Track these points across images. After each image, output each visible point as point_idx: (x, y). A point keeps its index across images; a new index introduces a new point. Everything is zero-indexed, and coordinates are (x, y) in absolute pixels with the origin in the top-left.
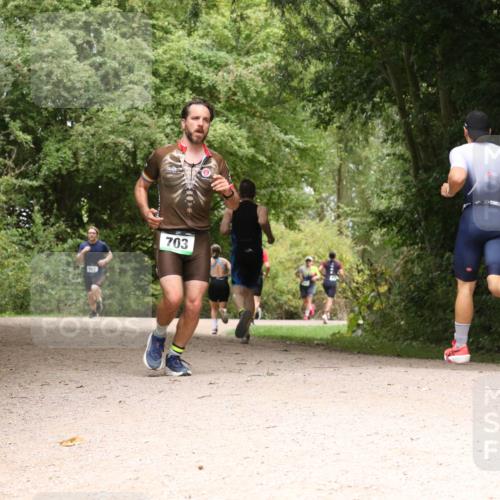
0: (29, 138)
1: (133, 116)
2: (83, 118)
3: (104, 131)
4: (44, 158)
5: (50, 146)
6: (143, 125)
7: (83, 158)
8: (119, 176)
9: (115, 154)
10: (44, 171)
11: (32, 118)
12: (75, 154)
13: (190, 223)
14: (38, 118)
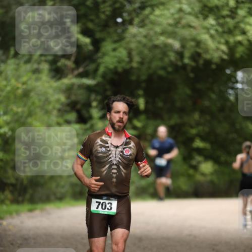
0: (87, 40)
1: (180, 19)
2: (136, 21)
3: (156, 33)
4: (102, 58)
5: (107, 46)
6: (190, 26)
7: (137, 59)
8: (168, 73)
9: (165, 54)
10: (102, 70)
11: (92, 21)
12: (130, 55)
13: (114, 190)
14: (97, 21)
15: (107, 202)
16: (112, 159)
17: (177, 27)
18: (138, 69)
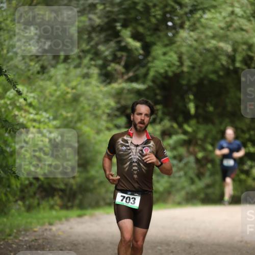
0: (138, 44)
1: (232, 22)
2: (187, 24)
3: (207, 36)
4: (152, 62)
5: (158, 50)
6: (242, 30)
7: (187, 63)
8: (219, 77)
9: (216, 58)
10: (152, 73)
11: (142, 25)
12: (180, 59)
14: (148, 25)
15: (131, 197)
16: (132, 157)
17: (228, 30)
18: (188, 73)
